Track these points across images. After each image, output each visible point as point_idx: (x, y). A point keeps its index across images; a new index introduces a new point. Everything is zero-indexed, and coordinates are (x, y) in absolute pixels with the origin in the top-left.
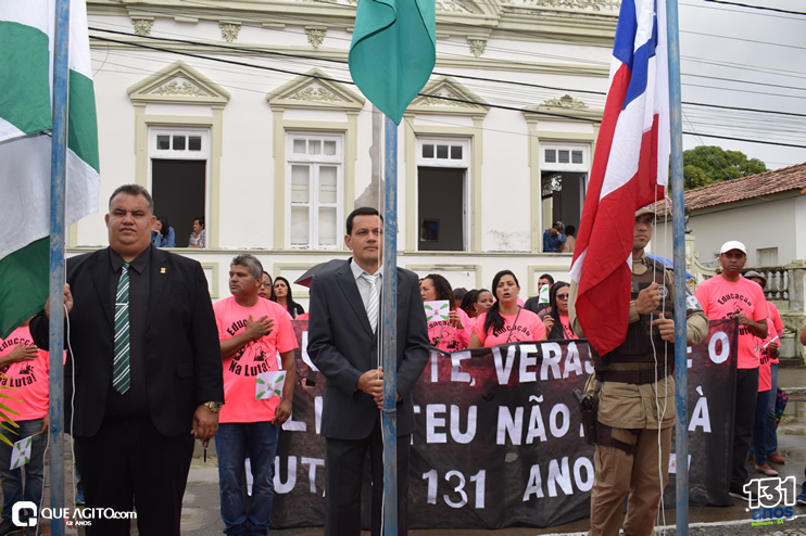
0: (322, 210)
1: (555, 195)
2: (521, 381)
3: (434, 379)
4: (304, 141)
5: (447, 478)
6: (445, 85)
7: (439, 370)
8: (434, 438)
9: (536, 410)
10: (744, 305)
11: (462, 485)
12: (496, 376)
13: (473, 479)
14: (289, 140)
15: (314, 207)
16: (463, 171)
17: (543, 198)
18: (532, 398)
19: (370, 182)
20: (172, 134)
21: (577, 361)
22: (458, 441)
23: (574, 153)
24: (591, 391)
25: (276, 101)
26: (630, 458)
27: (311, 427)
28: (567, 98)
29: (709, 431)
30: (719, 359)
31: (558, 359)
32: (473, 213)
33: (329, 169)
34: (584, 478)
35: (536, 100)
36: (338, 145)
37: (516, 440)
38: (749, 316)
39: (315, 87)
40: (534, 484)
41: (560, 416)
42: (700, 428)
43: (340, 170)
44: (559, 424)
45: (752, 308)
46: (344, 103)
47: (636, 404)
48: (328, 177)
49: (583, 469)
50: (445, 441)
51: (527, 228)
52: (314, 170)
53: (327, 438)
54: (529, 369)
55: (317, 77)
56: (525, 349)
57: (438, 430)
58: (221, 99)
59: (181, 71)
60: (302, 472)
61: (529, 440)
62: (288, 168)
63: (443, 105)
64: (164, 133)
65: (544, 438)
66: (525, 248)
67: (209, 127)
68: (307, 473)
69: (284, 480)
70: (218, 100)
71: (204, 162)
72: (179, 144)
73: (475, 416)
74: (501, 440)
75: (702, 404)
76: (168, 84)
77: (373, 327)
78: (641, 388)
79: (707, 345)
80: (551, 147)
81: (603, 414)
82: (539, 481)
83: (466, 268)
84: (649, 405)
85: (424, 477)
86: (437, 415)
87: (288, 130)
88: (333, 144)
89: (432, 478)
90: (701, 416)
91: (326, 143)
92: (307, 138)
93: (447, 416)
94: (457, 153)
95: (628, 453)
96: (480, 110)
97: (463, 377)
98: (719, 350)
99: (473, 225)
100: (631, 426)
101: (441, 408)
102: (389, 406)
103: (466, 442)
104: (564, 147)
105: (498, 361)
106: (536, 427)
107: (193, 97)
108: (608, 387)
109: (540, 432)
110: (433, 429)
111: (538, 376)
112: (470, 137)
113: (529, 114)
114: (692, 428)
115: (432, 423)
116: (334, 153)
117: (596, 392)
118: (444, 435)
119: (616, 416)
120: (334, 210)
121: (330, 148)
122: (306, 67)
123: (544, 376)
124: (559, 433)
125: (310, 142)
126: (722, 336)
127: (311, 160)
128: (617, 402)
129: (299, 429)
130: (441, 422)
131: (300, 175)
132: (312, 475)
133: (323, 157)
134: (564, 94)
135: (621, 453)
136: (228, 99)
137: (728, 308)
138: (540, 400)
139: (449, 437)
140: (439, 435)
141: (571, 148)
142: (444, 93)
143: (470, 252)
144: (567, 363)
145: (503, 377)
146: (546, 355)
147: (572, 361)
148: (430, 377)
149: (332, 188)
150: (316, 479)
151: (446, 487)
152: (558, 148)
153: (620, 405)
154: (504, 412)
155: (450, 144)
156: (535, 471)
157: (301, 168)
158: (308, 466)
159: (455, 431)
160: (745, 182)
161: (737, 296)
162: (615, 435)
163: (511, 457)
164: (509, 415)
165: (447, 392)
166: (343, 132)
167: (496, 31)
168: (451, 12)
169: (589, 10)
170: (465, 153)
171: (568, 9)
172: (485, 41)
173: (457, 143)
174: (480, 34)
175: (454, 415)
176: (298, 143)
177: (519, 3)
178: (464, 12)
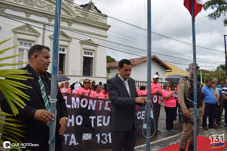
0: (27, 62)
3: (100, 109)
4: (23, 43)
6: (61, 33)
7: (102, 107)
10: (158, 89)
14: (18, 42)
22: (104, 125)
25: (15, 31)
28: (90, 40)
29: (153, 118)
30: (155, 102)
32: (67, 65)
39: (27, 29)
45: (160, 90)
46: (34, 34)
50: (102, 125)
51: (80, 70)
52: (25, 51)
55: (28, 26)
57: (100, 123)
62: (18, 50)
63: (61, 38)
66: (79, 74)
73: (109, 119)
75: (152, 112)
79: (153, 99)
86: (100, 119)
87: (18, 39)
90: (151, 115)
91: (29, 44)
92: (24, 42)
93: (102, 119)
94: (63, 50)
96: (70, 40)
97: (107, 108)
99: (67, 68)
101: (101, 117)
104: (88, 51)
110: (99, 122)
112: (67, 46)
113: (82, 42)
115: (98, 121)
118: (101, 124)
121: (30, 46)
125: (24, 43)
126: (156, 96)
127: (24, 48)
130: (101, 120)
131: (21, 53)
133: (28, 48)
136: (1, 28)
139: (102, 124)
141: (90, 52)
143: (66, 75)
148: (99, 109)
152: (87, 51)
157: (21, 50)
159: (104, 123)
161: (157, 87)
167: (75, 21)
168: (64, 15)
169: (95, 20)
170: (65, 50)
171: (91, 19)
172: (72, 23)
173: (63, 48)
174: (71, 21)
175: (104, 119)
176: (20, 43)
177: (80, 16)
178: (67, 15)
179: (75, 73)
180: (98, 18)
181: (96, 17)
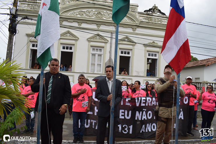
0: (98, 64)
1: (150, 63)
2: (141, 105)
5: (124, 126)
6: (126, 38)
7: (123, 102)
8: (121, 117)
9: (144, 112)
10: (191, 91)
11: (127, 128)
12: (136, 104)
13: (129, 127)
14: (91, 49)
15: (96, 63)
16: (129, 57)
17: (147, 64)
18: (143, 109)
19: (109, 59)
20: (66, 46)
21: (155, 102)
22: (127, 118)
23: (155, 54)
24: (157, 109)
25: (89, 40)
26: (165, 124)
27: (94, 113)
28: (154, 42)
29: (183, 119)
30: (186, 103)
31: (150, 101)
32: (131, 67)
33: (100, 55)
34: (154, 128)
35: (146, 42)
36: (102, 50)
37: (140, 119)
38: (192, 93)
39: (98, 37)
40: (143, 129)
41: (150, 114)
42: (181, 118)
43: (102, 56)
44: (150, 116)
45: (193, 92)
46: (104, 41)
47: (167, 112)
48: (100, 57)
49: (154, 126)
50: (124, 118)
51: (143, 71)
52: (97, 56)
53: (98, 116)
54: (144, 103)
55: (98, 35)
56: (143, 98)
57: (122, 115)
58: (77, 39)
59: (69, 32)
60: (91, 123)
61: (143, 119)
62: (91, 55)
63: (126, 42)
64: (64, 46)
65: (146, 119)
66: (142, 75)
67: (74, 45)
68: (92, 123)
69: (87, 125)
70: (76, 39)
71: (72, 53)
72: (67, 48)
73: (131, 113)
74: (136, 119)
75: (182, 113)
76: (66, 35)
77: (110, 92)
78: (168, 109)
79: (183, 100)
80: (149, 53)
81: (160, 114)
82: (144, 128)
83: (129, 79)
84: (170, 113)
85: (118, 126)
86: (122, 112)
87: (91, 46)
88: (101, 50)
89: (120, 126)
90: (181, 116)
91: (100, 49)
92: (96, 48)
93: (124, 112)
94: (128, 53)
95: (165, 123)
96: (134, 44)
97: (129, 104)
98: (186, 101)
99: (131, 69)
100: (166, 117)
101: (123, 111)
102: (113, 110)
103: (128, 119)
104: (153, 53)
105: (137, 101)
106: (144, 116)
107: (71, 38)
108: (161, 108)
109: (145, 117)
110: (121, 115)
111: (145, 105)
112: (132, 50)
113: (145, 45)
114: (179, 118)
115: (121, 114)
116: (101, 52)
117: (158, 109)
118: (124, 117)
119: (162, 115)
120: (100, 64)
121: (100, 51)
122: (96, 33)
123: (147, 105)
124: (150, 118)
125: (96, 49)
126: (187, 98)
127: (96, 53)
128: (163, 112)
129: (91, 114)
130: (123, 114)
131: (93, 56)
132: (93, 124)
133: (99, 53)
134: (153, 41)
135: (163, 123)
136: (79, 39)
137: (188, 91)
138: (145, 110)
139: (125, 117)
140: (122, 117)
141: (154, 53)
142: (126, 40)
143: (130, 75)
144: (153, 102)
145: (138, 105)
146: (148, 100)
147: (154, 102)
148: (121, 104)
149: (100, 60)
150: (94, 125)
151: (123, 129)
152: (151, 53)
153: (164, 112)
154: (137, 112)
155: (127, 51)
156: (144, 126)
157: (94, 55)
158: (93, 122)
159: (126, 116)
160: (193, 63)
161: (190, 89)
162: (162, 119)
163: (138, 123)
164: (138, 113)
165: (125, 107)
166: (103, 47)
167: (138, 26)
168: (129, 22)
169: (159, 23)
170: (130, 53)
171: (155, 22)
172: (136, 29)
173: (129, 51)
174: (135, 27)
175: (126, 113)
176: (93, 49)
177: (144, 20)
178: (132, 22)
179: (138, 74)
180: (162, 20)
181: (160, 20)
